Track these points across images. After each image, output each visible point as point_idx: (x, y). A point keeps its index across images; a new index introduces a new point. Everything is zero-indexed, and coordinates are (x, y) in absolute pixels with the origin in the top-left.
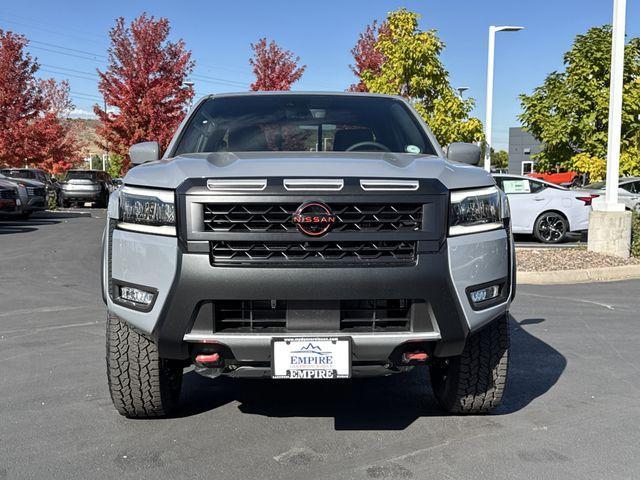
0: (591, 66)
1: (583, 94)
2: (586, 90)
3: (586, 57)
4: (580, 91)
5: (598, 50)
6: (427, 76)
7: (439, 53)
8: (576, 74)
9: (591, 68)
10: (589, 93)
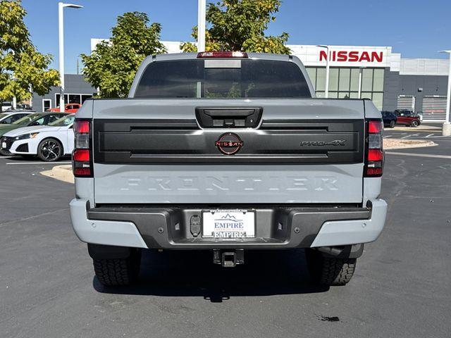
0: (131, 39)
1: (126, 58)
2: (128, 55)
3: (128, 33)
4: (125, 56)
5: (135, 29)
6: (15, 35)
7: (22, 18)
8: (121, 44)
9: (131, 40)
10: (130, 58)
